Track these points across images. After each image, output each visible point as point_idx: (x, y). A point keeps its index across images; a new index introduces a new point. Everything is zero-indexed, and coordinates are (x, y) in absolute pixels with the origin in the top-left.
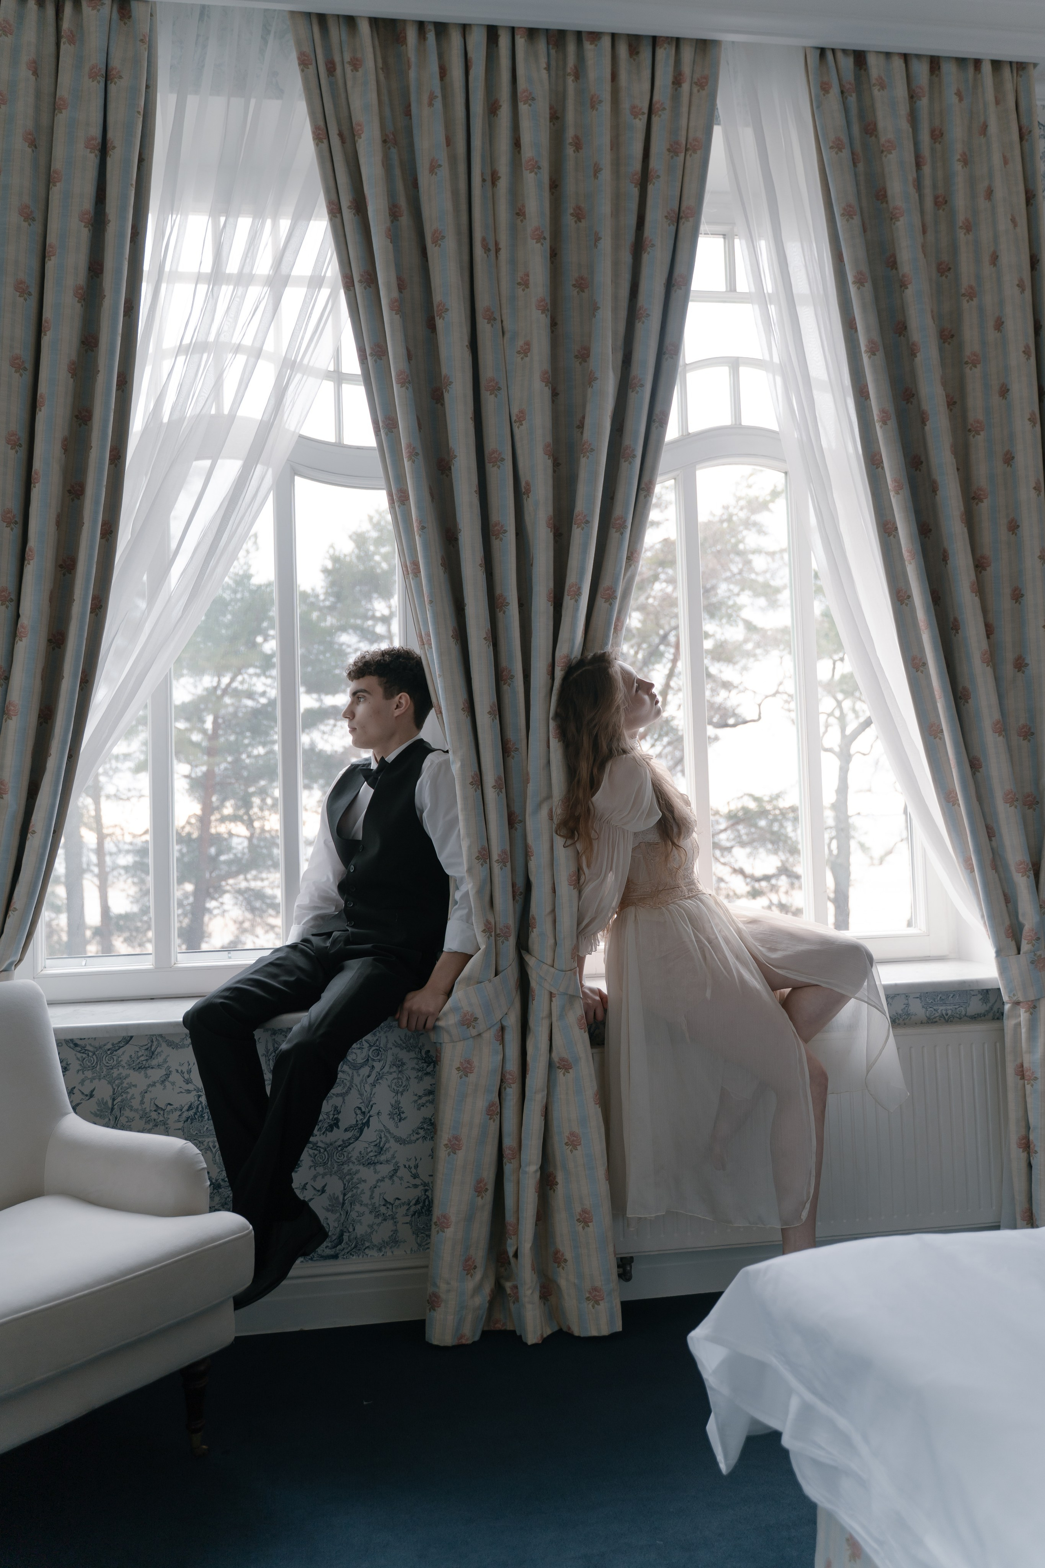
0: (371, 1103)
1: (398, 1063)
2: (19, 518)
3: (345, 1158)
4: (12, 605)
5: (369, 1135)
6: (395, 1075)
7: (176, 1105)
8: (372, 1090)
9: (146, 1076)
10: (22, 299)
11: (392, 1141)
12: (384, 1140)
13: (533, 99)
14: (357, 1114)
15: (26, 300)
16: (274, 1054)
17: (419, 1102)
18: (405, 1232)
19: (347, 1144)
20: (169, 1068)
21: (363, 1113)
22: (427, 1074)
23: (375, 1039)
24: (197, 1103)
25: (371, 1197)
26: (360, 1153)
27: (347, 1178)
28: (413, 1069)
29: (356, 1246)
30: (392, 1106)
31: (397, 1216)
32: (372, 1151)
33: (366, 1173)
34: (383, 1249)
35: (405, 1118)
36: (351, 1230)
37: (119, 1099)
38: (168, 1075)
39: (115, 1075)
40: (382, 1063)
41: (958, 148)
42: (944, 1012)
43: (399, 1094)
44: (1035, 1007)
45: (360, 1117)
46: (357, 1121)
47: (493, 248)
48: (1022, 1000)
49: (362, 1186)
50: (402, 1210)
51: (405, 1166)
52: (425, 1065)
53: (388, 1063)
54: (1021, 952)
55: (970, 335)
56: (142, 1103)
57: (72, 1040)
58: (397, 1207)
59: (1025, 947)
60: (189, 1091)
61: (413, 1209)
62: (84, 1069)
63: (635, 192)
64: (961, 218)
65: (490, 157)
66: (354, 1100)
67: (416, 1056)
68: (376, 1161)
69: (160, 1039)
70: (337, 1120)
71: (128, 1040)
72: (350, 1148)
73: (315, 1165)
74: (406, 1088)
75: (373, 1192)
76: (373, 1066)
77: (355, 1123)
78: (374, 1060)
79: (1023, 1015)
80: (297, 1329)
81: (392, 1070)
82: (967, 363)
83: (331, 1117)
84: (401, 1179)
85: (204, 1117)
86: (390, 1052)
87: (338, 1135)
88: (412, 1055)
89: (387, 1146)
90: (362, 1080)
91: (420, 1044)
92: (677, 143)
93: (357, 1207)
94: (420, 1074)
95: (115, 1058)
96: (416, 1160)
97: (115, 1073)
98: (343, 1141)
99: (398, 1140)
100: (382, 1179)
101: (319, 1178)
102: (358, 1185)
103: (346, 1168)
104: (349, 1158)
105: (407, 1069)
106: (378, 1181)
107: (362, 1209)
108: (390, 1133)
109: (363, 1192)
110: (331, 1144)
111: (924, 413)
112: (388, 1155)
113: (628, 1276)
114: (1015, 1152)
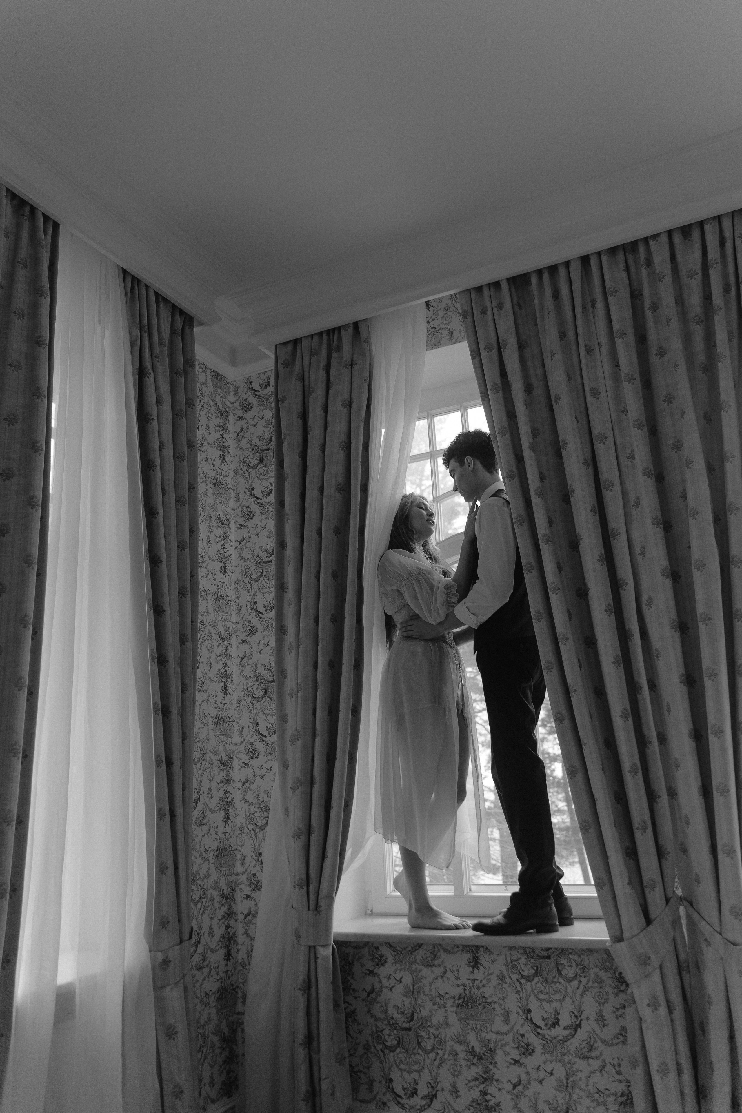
0: (581, 1010)
1: (598, 980)
5: (582, 1034)
6: (597, 990)
7: (451, 994)
8: (581, 999)
9: (432, 972)
11: (599, 1041)
12: (593, 1040)
14: (571, 1017)
16: (511, 964)
17: (618, 1013)
19: (566, 1039)
20: (445, 967)
21: (576, 1016)
22: (621, 991)
23: (580, 959)
24: (463, 995)
25: (587, 1085)
26: (576, 1048)
27: (569, 1066)
28: (611, 986)
30: (597, 1013)
31: (608, 1103)
32: (585, 1048)
33: (581, 1064)
35: (607, 1025)
37: (417, 986)
38: (445, 973)
39: (413, 969)
40: (587, 978)
43: (602, 1005)
45: (574, 1019)
46: (572, 1022)
49: (579, 1074)
50: (611, 1100)
51: (610, 1064)
52: (619, 984)
53: (591, 979)
56: (430, 990)
57: (389, 943)
58: (607, 1096)
60: (458, 986)
62: (395, 962)
66: (568, 1005)
67: (610, 976)
68: (588, 1056)
69: (439, 946)
71: (420, 946)
72: (568, 1043)
73: (545, 1052)
74: (606, 1001)
75: (588, 1081)
76: (580, 981)
77: (571, 1023)
78: (581, 976)
81: (594, 985)
83: (553, 1016)
84: (608, 1073)
85: (468, 1006)
86: (592, 971)
88: (609, 975)
89: (596, 1045)
90: (573, 991)
91: (614, 967)
93: (577, 1091)
94: (616, 990)
95: (413, 956)
96: (619, 1060)
97: (414, 967)
98: (563, 1036)
99: (603, 1041)
100: (594, 1072)
101: (548, 1063)
102: (577, 1074)
103: (567, 1058)
104: (569, 1051)
105: (606, 986)
106: (591, 1072)
107: (581, 1093)
108: (597, 1035)
109: (580, 1080)
110: (555, 1038)
112: (597, 1052)
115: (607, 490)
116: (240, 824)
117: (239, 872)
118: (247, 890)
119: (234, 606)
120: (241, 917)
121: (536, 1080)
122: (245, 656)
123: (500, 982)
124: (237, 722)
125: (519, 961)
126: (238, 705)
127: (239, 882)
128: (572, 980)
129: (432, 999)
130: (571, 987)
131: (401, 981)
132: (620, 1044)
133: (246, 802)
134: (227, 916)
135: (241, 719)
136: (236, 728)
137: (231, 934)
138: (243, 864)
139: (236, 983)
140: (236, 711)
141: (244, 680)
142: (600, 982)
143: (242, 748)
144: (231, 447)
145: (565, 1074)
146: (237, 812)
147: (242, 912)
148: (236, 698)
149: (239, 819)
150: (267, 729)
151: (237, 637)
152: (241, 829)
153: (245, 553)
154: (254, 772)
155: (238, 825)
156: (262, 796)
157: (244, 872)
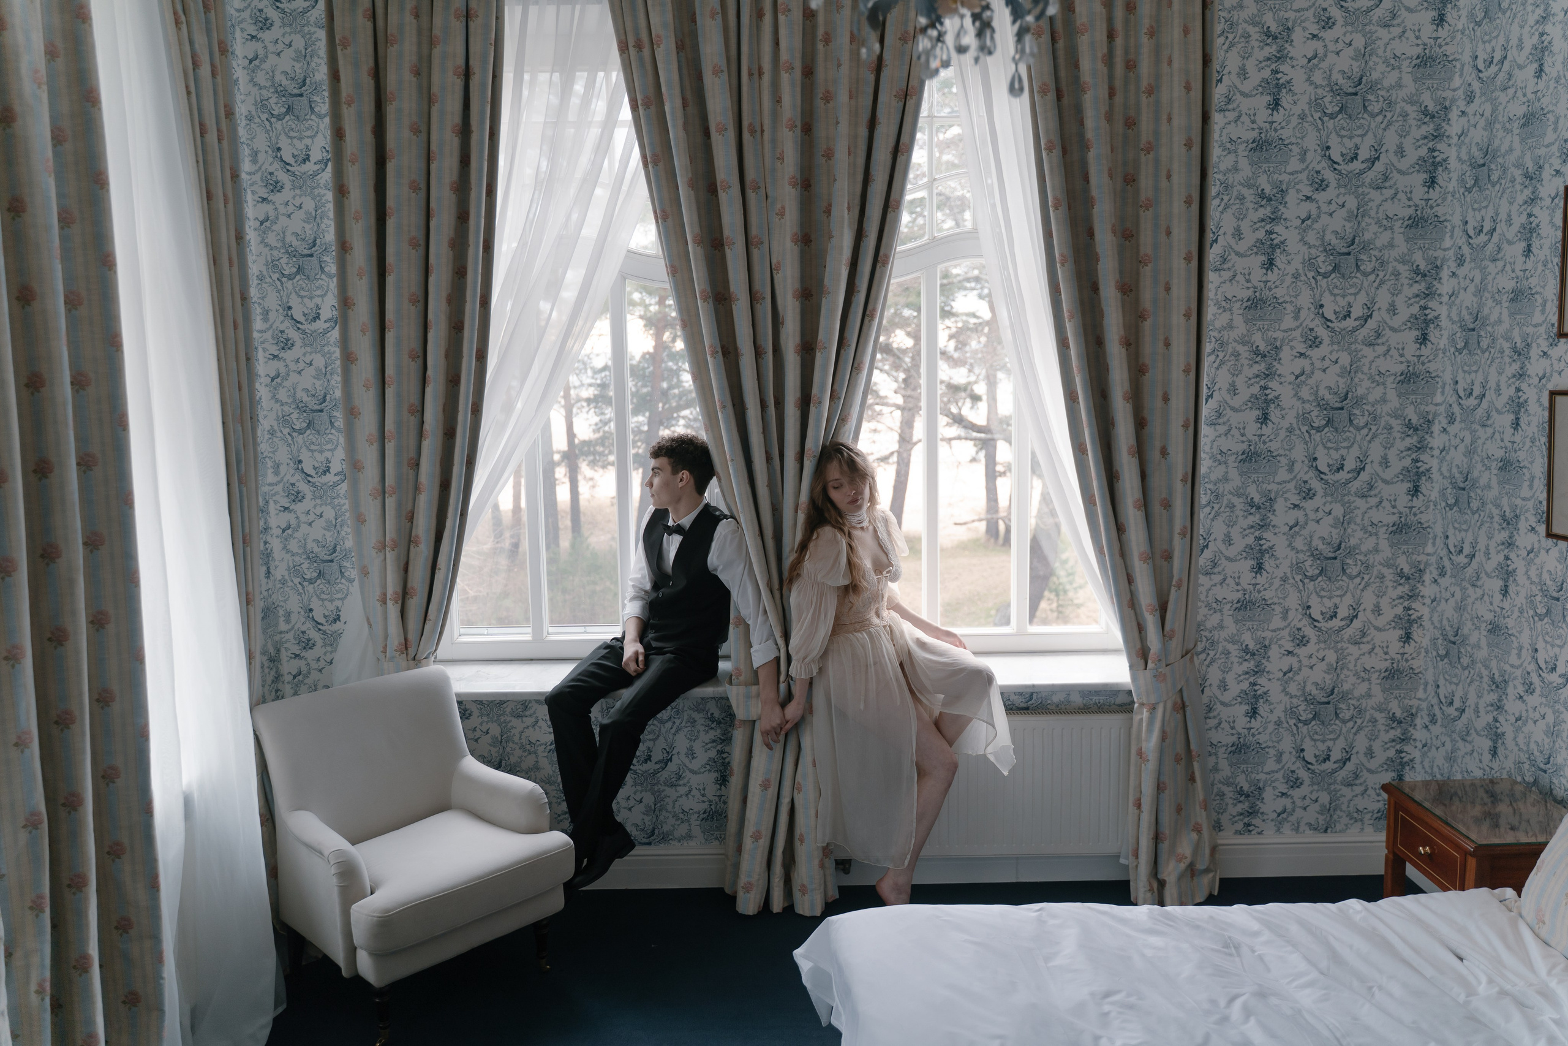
0: (673, 746)
1: (691, 720)
2: (420, 354)
3: (656, 782)
4: (418, 415)
5: (672, 767)
6: (689, 728)
7: (542, 741)
8: (673, 737)
9: (523, 722)
10: (415, 194)
11: (687, 772)
12: (681, 770)
13: (789, 10)
14: (664, 753)
15: (417, 194)
17: (707, 747)
18: (696, 831)
19: (657, 773)
20: (537, 717)
21: (668, 753)
22: (712, 728)
25: (674, 807)
26: (666, 778)
27: (657, 793)
29: (663, 838)
30: (687, 748)
31: (690, 820)
32: (674, 778)
33: (669, 791)
34: (681, 841)
35: (696, 757)
36: (660, 827)
37: (505, 736)
39: (502, 720)
40: (680, 719)
41: (1146, 22)
43: (692, 741)
44: (1154, 708)
45: (666, 755)
46: (664, 758)
47: (758, 128)
48: (1145, 703)
49: (667, 800)
51: (696, 789)
52: (710, 722)
53: (685, 720)
54: (1147, 669)
55: (1145, 183)
56: (520, 739)
57: (472, 700)
58: (691, 814)
59: (1150, 665)
61: (702, 816)
62: (482, 715)
63: (872, 78)
64: (1144, 84)
65: (756, 55)
66: (661, 743)
67: (704, 716)
68: (677, 784)
70: (650, 756)
72: (659, 775)
73: (636, 785)
74: (697, 738)
75: (674, 804)
76: (674, 722)
77: (662, 759)
79: (1145, 714)
80: (624, 888)
81: (687, 725)
82: (1141, 206)
84: (694, 796)
86: (686, 714)
87: (650, 766)
88: (701, 715)
89: (684, 775)
92: (906, 32)
93: (664, 813)
94: (707, 728)
98: (654, 770)
99: (692, 771)
100: (681, 796)
101: (638, 793)
102: (665, 799)
103: (656, 788)
104: (658, 782)
105: (698, 725)
106: (678, 797)
107: (667, 815)
108: (685, 766)
109: (667, 804)
111: (1097, 254)
112: (685, 781)
113: (846, 871)
114: (1132, 808)
116: (282, 577)
117: (283, 630)
118: (296, 649)
119: (259, 308)
120: (288, 678)
122: (278, 376)
124: (271, 458)
126: (271, 436)
127: (283, 640)
129: (522, 747)
130: (664, 727)
131: (487, 733)
132: (707, 772)
133: (288, 551)
136: (270, 464)
138: (288, 621)
140: (269, 444)
141: (277, 406)
142: (693, 722)
143: (279, 488)
144: (241, 81)
145: (654, 801)
146: (277, 563)
148: (267, 428)
149: (280, 571)
150: (315, 468)
151: (265, 350)
152: (283, 582)
153: (272, 239)
154: (297, 518)
155: (279, 577)
156: (311, 545)
157: (290, 630)
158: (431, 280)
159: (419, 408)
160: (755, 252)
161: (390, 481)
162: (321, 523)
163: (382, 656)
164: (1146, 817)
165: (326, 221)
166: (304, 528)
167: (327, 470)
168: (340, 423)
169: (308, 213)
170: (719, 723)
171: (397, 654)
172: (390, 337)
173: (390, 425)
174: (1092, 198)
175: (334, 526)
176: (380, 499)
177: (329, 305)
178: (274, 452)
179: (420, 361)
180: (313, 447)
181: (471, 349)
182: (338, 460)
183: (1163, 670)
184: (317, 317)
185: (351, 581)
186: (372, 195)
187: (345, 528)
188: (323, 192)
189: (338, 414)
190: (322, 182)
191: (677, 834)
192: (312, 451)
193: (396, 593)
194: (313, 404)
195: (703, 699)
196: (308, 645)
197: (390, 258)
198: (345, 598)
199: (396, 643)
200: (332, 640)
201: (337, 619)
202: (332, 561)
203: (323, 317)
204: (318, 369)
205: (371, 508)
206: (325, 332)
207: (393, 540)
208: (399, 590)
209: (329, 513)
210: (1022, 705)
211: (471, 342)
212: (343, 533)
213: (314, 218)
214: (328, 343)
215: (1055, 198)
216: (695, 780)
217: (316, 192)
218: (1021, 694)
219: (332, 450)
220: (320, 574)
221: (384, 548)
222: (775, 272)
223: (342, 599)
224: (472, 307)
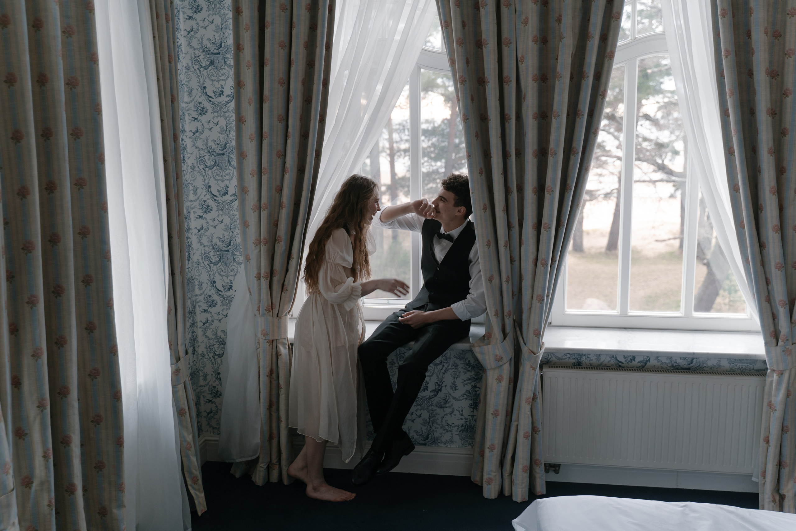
0: (443, 381)
1: (455, 365)
2: (284, 119)
3: (430, 404)
4: (282, 158)
5: (441, 395)
6: (453, 370)
8: (443, 375)
10: (283, 13)
11: (452, 398)
12: (448, 397)
14: (436, 385)
15: (285, 13)
17: (465, 383)
18: (456, 438)
21: (439, 385)
22: (469, 371)
25: (442, 422)
26: (437, 402)
27: (431, 412)
28: (462, 368)
29: (434, 441)
30: (452, 383)
31: (452, 431)
32: (442, 402)
33: (439, 410)
34: (446, 444)
35: (458, 389)
36: (432, 434)
40: (448, 364)
42: (741, 367)
43: (455, 379)
44: (782, 374)
45: (437, 387)
48: (775, 369)
49: (437, 416)
50: (455, 429)
51: (457, 410)
52: (468, 367)
53: (451, 364)
54: (778, 345)
58: (453, 427)
59: (780, 343)
61: (460, 429)
66: (435, 379)
68: (444, 406)
70: (427, 387)
72: (432, 399)
74: (459, 376)
75: (442, 419)
76: (444, 365)
77: (435, 389)
78: (444, 362)
79: (775, 377)
81: (452, 368)
82: (788, 14)
84: (455, 415)
86: (451, 360)
87: (428, 394)
88: (462, 362)
89: (449, 400)
90: (439, 371)
91: (466, 357)
93: (435, 425)
94: (465, 371)
96: (462, 408)
98: (429, 396)
99: (454, 398)
100: (447, 415)
101: (419, 411)
102: (436, 416)
103: (430, 408)
104: (432, 404)
105: (459, 368)
106: (445, 415)
107: (437, 426)
108: (450, 395)
109: (438, 419)
110: (424, 397)
111: (753, 49)
112: (450, 404)
113: (557, 472)
114: (762, 443)
115: (506, 47)
116: (197, 260)
117: (197, 294)
118: (205, 306)
119: (185, 88)
120: (200, 324)
121: (410, 420)
122: (197, 131)
123: (391, 366)
124: (192, 184)
125: (405, 354)
126: (192, 170)
127: (197, 300)
128: (438, 365)
130: (437, 368)
132: (464, 400)
133: (201, 244)
134: (192, 325)
135: (195, 181)
136: (191, 188)
137: (195, 336)
138: (200, 288)
139: (198, 367)
140: (190, 175)
141: (196, 151)
143: (197, 203)
145: (429, 416)
146: (194, 251)
147: (201, 321)
148: (190, 165)
149: (196, 256)
150: (219, 191)
151: (189, 115)
152: (198, 264)
153: (195, 43)
154: (207, 223)
155: (196, 260)
156: (215, 240)
157: (202, 294)
158: (293, 69)
159: (283, 154)
160: (505, 50)
161: (264, 200)
162: (222, 226)
163: (257, 313)
164: (773, 450)
165: (228, 31)
166: (211, 230)
167: (226, 193)
168: (234, 162)
169: (217, 26)
170: (473, 367)
171: (266, 312)
172: (266, 106)
173: (265, 164)
174: (751, 8)
175: (230, 228)
176: (258, 212)
177: (229, 86)
178: (194, 181)
179: (284, 122)
180: (218, 178)
181: (316, 115)
182: (233, 186)
183: (790, 347)
184: (222, 94)
185: (239, 264)
186: (256, 14)
187: (237, 230)
188: (227, 12)
189: (233, 156)
190: (226, 5)
191: (443, 439)
192: (217, 180)
193: (266, 273)
194: (218, 150)
195: (463, 351)
196: (213, 304)
197: (267, 55)
198: (235, 275)
199: (266, 305)
200: (227, 302)
201: (231, 288)
202: (228, 251)
203: (225, 94)
204: (221, 128)
205: (252, 218)
206: (227, 103)
207: (265, 239)
208: (269, 271)
209: (227, 220)
210: (685, 366)
211: (316, 110)
212: (235, 233)
213: (221, 29)
214: (228, 111)
215: (723, 9)
216: (457, 405)
217: (222, 12)
218: (685, 359)
219: (229, 180)
220: (221, 259)
221: (260, 244)
222: (520, 63)
223: (234, 276)
224: (318, 87)
